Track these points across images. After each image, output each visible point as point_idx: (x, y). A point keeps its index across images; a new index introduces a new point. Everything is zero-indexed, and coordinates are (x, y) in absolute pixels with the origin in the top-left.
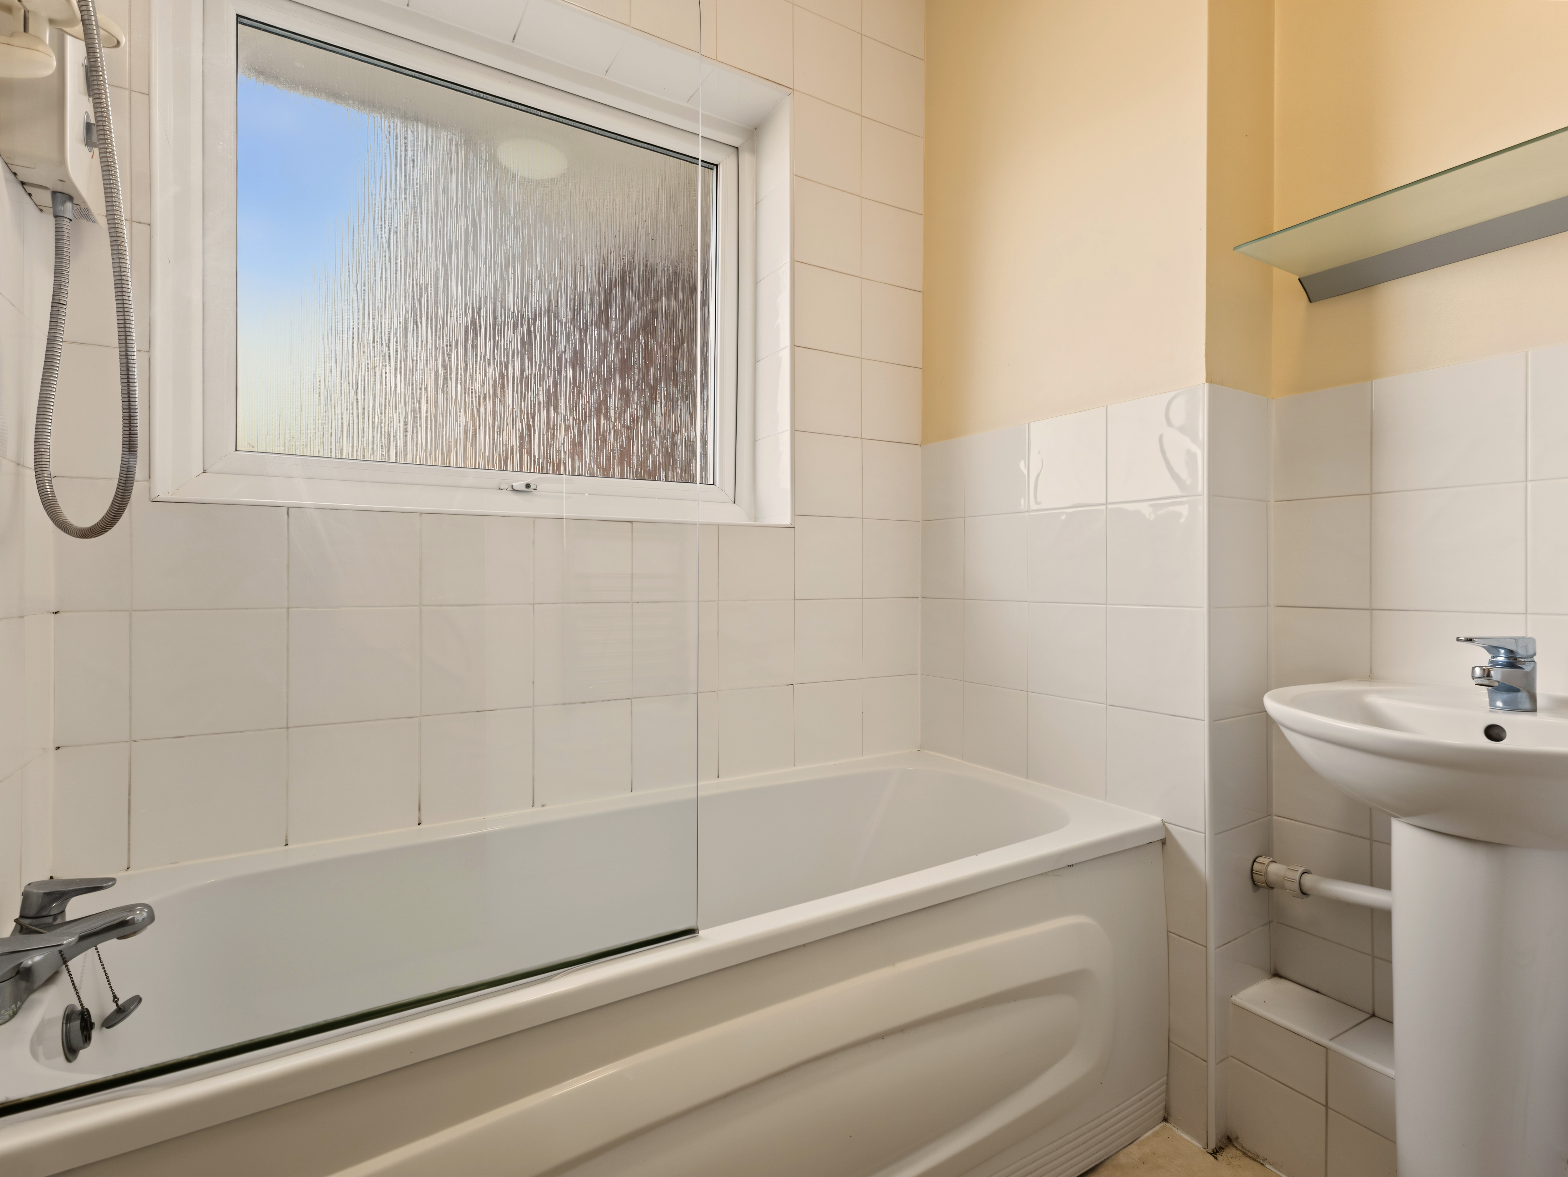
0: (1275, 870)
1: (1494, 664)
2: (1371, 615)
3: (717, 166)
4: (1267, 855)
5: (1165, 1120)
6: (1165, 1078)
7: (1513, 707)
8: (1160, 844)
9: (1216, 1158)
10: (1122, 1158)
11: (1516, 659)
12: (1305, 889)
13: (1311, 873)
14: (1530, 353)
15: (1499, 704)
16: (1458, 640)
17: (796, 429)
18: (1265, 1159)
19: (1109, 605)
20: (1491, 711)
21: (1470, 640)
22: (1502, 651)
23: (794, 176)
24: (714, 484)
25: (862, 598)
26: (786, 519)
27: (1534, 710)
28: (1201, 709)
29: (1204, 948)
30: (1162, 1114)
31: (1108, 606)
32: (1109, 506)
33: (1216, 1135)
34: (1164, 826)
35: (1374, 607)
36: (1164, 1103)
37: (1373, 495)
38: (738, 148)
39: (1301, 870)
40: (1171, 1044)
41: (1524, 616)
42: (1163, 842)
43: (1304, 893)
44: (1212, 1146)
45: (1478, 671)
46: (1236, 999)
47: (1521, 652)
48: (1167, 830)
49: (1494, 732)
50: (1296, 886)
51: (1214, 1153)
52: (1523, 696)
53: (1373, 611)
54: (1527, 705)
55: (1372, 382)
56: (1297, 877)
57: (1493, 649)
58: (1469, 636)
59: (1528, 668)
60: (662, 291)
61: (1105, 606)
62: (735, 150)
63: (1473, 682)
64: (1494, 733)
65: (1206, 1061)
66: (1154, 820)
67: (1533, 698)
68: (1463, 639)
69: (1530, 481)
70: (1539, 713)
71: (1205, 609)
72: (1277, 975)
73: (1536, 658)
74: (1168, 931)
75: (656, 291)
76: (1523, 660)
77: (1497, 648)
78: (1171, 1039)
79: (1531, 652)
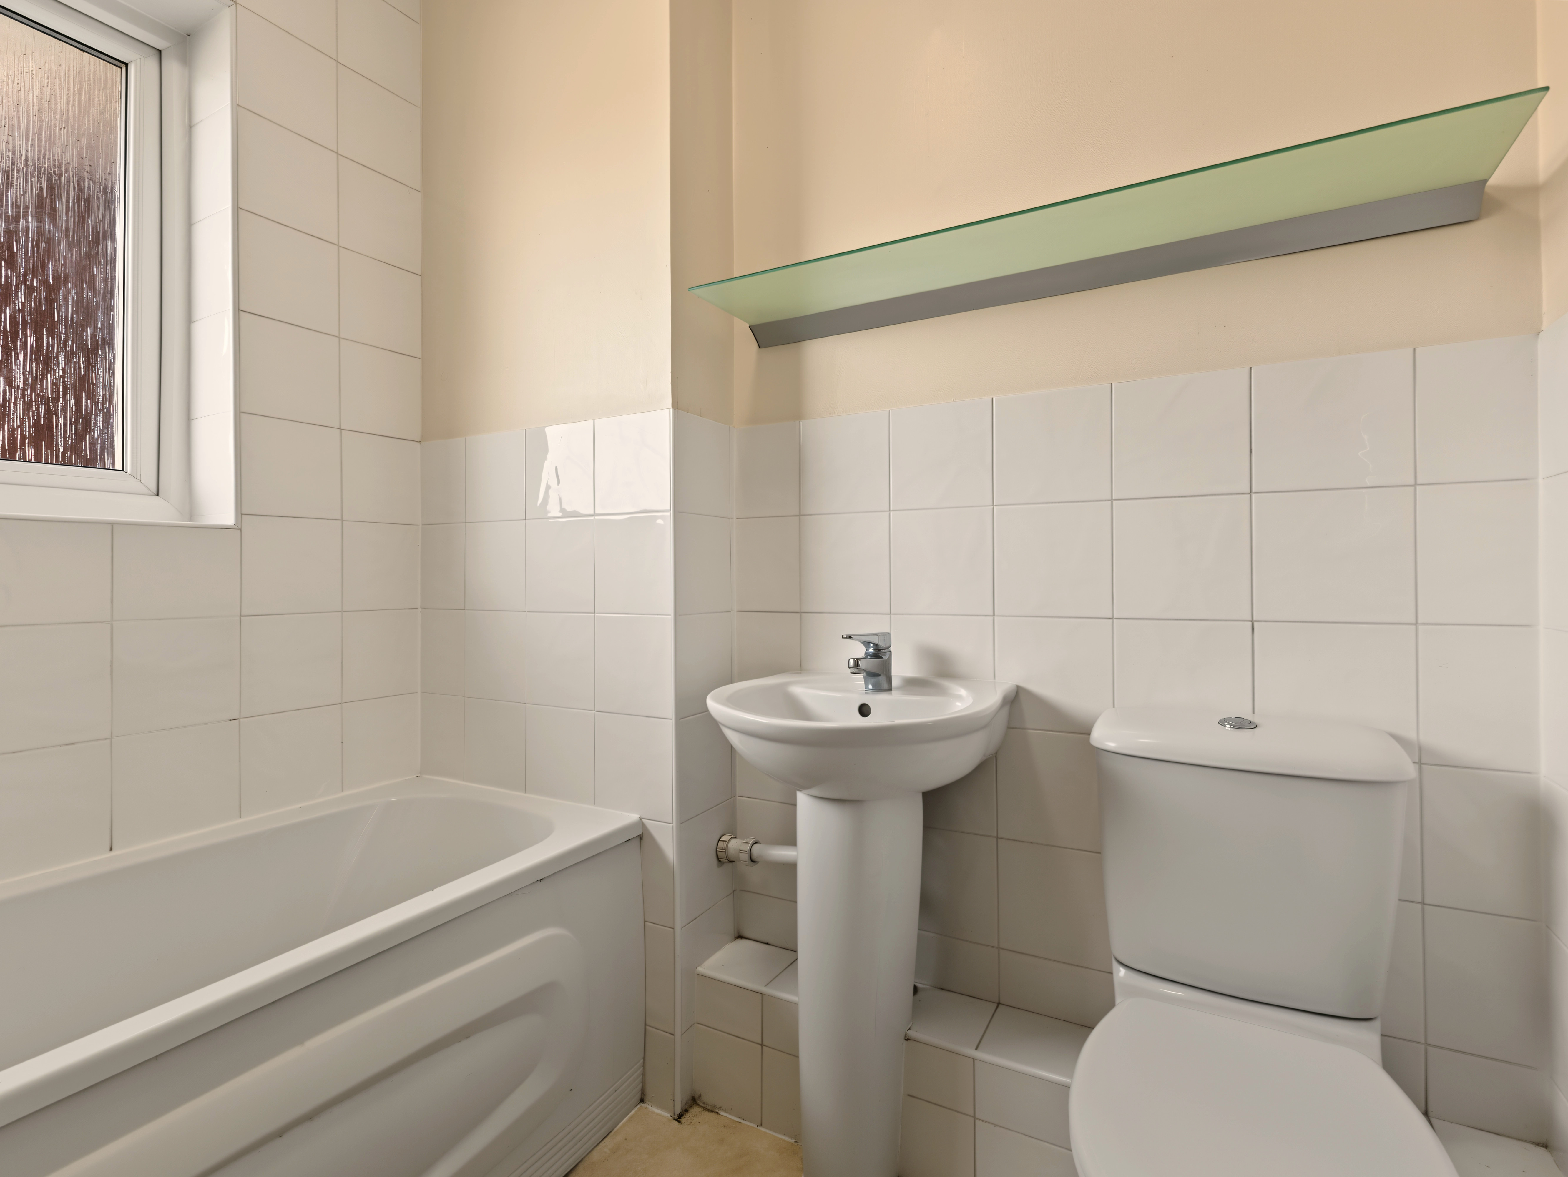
0: (735, 845)
1: (867, 655)
2: (801, 616)
3: (127, 65)
4: (729, 833)
5: (642, 1101)
6: (642, 1060)
7: (878, 689)
8: (638, 839)
9: (680, 1122)
10: (595, 1156)
11: (879, 650)
12: (754, 857)
13: (760, 843)
14: (891, 411)
15: (870, 687)
16: (843, 637)
17: (243, 410)
18: (720, 1108)
19: (597, 613)
20: (866, 693)
21: (849, 637)
22: (872, 645)
23: (237, 107)
24: (123, 470)
25: (342, 611)
26: (229, 519)
27: (890, 689)
28: (668, 708)
29: (672, 930)
30: (638, 1097)
31: (596, 615)
32: (596, 518)
33: (682, 1100)
34: (641, 823)
35: (802, 611)
36: (640, 1086)
37: (801, 517)
38: (160, 51)
39: (751, 843)
40: (647, 1027)
41: (889, 615)
42: (641, 837)
43: (753, 861)
44: (678, 1111)
45: (852, 661)
46: (700, 970)
47: (882, 644)
48: (643, 825)
49: (864, 709)
50: (746, 857)
51: (679, 1119)
52: (882, 679)
53: (802, 614)
54: (885, 686)
55: (800, 422)
56: (747, 847)
57: (867, 644)
58: (850, 633)
59: (885, 658)
60: (27, 207)
61: (594, 614)
62: (157, 53)
63: (849, 671)
64: (864, 711)
65: (673, 1035)
66: (634, 817)
67: (889, 680)
68: (846, 636)
69: (892, 511)
70: (893, 692)
71: (671, 618)
72: (740, 937)
73: (892, 649)
74: (645, 921)
75: (16, 206)
76: (884, 651)
77: (869, 643)
78: (648, 1023)
79: (887, 645)
